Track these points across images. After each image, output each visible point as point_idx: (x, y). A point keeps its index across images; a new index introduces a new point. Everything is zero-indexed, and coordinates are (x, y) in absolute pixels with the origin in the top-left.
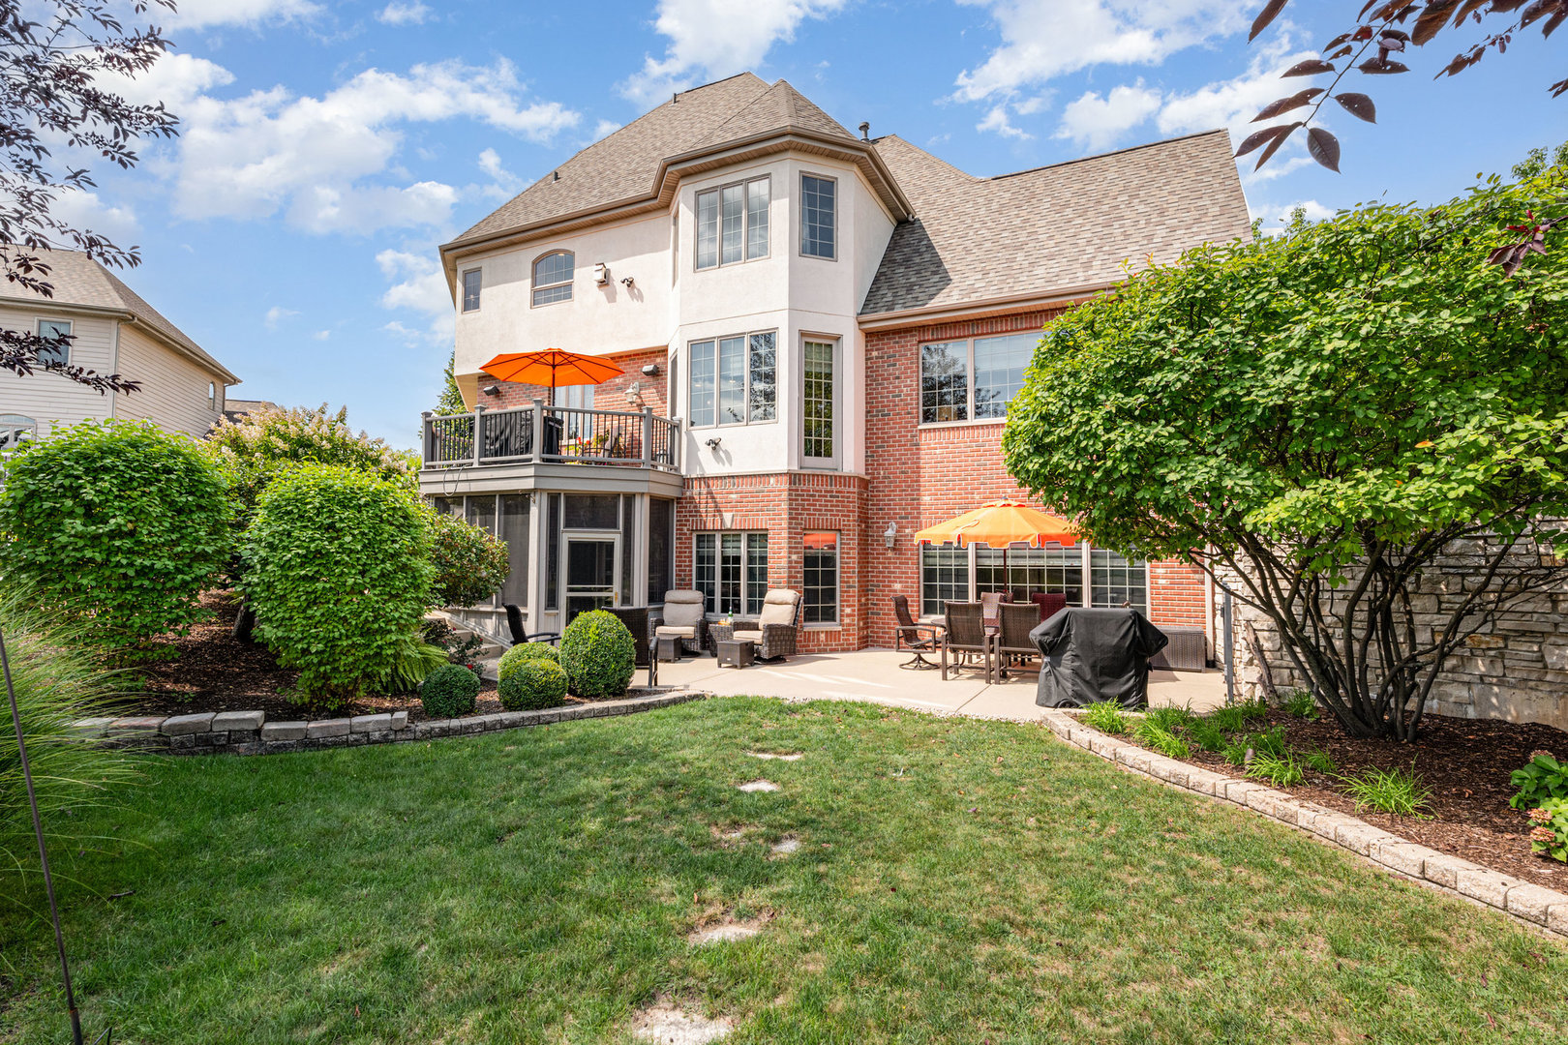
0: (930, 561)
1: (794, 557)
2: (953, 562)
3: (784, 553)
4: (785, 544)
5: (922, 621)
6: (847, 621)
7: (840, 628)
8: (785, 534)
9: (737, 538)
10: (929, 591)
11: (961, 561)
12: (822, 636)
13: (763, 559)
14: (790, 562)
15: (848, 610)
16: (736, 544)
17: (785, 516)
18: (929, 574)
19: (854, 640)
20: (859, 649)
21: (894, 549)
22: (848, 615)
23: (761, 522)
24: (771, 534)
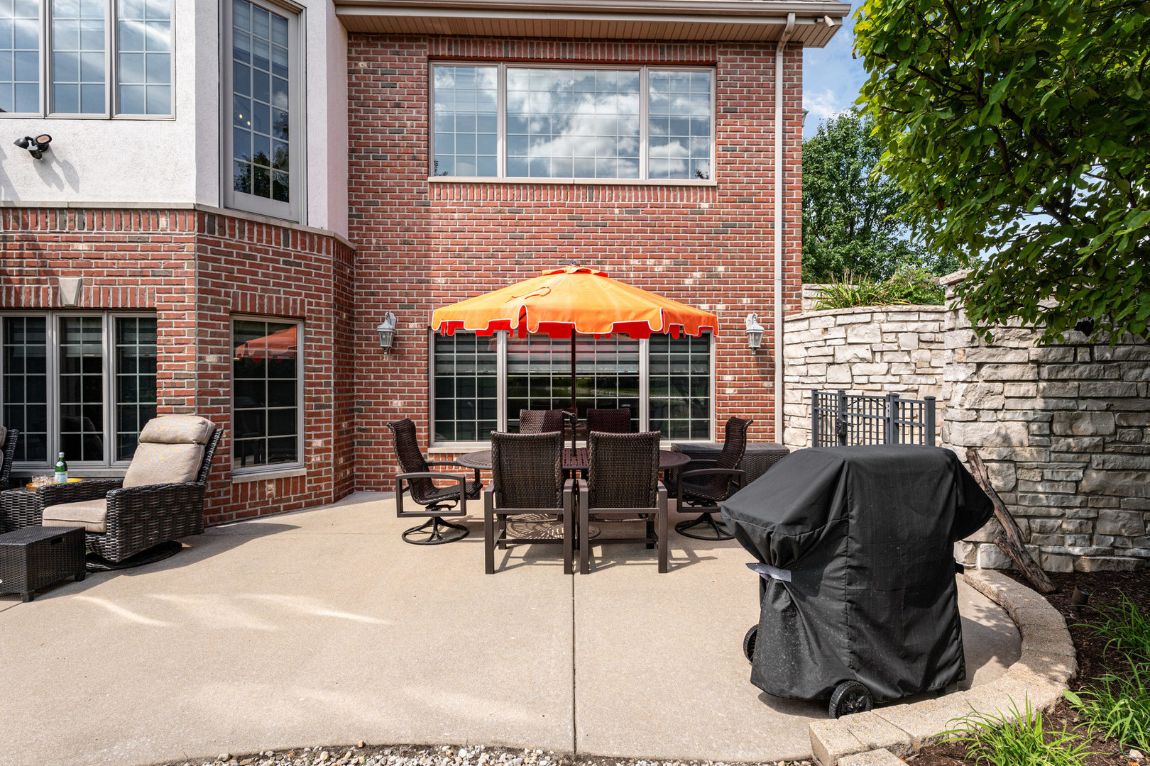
0: (446, 368)
1: (211, 359)
2: (476, 369)
3: (190, 350)
4: (190, 335)
5: (431, 450)
6: (316, 459)
7: (303, 471)
8: (191, 318)
9: (93, 324)
10: (442, 409)
11: (485, 368)
12: (271, 488)
13: (150, 363)
14: (202, 367)
15: (318, 443)
16: (93, 336)
17: (191, 286)
18: (443, 386)
19: (329, 487)
20: (337, 499)
21: (392, 351)
22: (318, 451)
23: (144, 295)
24: (162, 317)
